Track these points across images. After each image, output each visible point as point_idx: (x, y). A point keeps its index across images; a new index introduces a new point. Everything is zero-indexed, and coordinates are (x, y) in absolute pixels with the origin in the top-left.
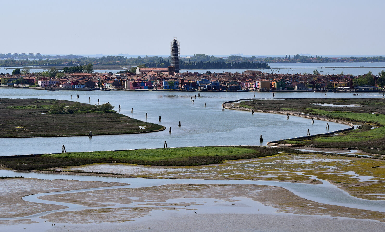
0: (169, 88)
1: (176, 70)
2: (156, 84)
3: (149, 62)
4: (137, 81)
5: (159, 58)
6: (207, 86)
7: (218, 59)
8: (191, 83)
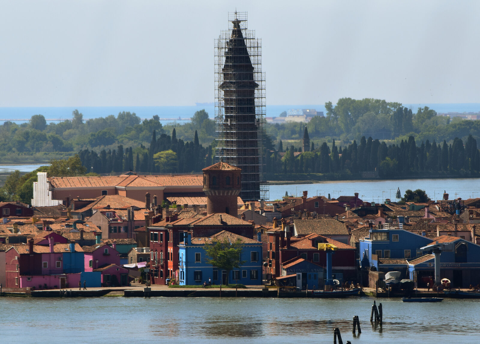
0: (215, 282)
1: (246, 186)
2: (141, 258)
3: (93, 145)
4: (43, 243)
5: (146, 122)
6: (411, 270)
7: (454, 126)
8: (329, 250)
